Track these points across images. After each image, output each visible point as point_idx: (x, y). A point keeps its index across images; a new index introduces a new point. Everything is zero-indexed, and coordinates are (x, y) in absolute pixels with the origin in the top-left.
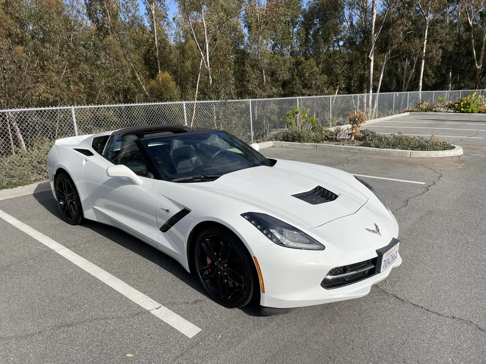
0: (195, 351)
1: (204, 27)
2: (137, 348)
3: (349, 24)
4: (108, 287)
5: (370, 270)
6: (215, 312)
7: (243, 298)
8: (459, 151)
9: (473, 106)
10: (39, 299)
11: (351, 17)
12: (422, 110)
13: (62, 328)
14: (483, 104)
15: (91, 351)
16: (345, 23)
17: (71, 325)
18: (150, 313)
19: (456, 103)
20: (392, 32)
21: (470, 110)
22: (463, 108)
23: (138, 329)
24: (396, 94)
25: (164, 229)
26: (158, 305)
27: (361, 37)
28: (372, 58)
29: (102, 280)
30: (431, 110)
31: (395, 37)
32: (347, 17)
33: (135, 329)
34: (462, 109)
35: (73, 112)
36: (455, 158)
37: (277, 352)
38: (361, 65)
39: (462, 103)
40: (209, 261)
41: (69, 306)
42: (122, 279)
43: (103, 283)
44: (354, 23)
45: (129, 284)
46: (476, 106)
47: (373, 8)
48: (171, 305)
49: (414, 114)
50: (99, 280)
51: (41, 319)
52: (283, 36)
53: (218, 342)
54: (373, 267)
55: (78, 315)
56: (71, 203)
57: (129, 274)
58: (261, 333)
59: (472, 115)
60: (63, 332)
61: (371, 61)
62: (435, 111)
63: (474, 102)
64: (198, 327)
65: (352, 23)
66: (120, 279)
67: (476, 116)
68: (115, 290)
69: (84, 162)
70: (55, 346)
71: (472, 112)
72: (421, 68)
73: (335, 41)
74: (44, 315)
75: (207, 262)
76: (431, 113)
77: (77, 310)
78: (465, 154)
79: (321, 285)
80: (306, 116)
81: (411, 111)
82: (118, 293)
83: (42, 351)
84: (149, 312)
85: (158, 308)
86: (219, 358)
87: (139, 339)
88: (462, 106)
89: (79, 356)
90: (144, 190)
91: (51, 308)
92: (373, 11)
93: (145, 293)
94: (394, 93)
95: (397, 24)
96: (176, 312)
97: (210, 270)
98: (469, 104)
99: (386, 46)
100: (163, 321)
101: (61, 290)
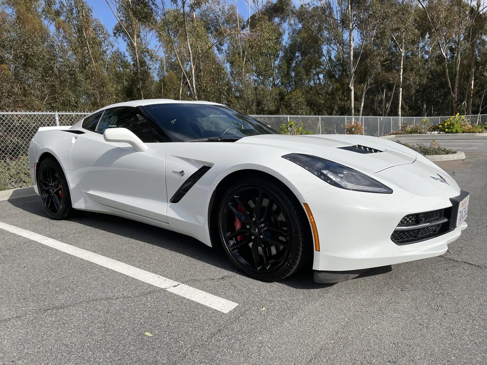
0: (236, 327)
1: (190, 53)
2: (156, 327)
3: (327, 58)
4: (107, 269)
5: (443, 223)
6: (250, 286)
7: (289, 262)
8: (461, 156)
9: (457, 127)
10: (17, 284)
11: (329, 52)
12: (408, 133)
13: (48, 311)
14: (466, 124)
15: (91, 334)
16: (324, 58)
17: (62, 307)
18: (167, 291)
19: (440, 125)
20: (370, 62)
21: (454, 131)
22: (447, 128)
23: (153, 307)
24: (380, 118)
25: (176, 199)
26: (176, 283)
27: (339, 70)
28: (352, 88)
29: (98, 264)
30: (416, 132)
31: (373, 67)
32: (325, 52)
33: (150, 307)
34: (447, 130)
35: (57, 118)
36: (460, 161)
37: (347, 323)
38: (342, 97)
39: (446, 124)
40: (238, 226)
41: (58, 289)
42: (125, 262)
43: (100, 266)
44: (333, 57)
45: (134, 265)
46: (460, 126)
47: (350, 40)
48: (193, 282)
49: (400, 136)
50: (94, 264)
51: (20, 303)
52: (265, 68)
53: (265, 315)
54: (446, 220)
55: (70, 297)
56: (57, 193)
57: (133, 257)
58: (317, 304)
59: (457, 135)
60: (51, 315)
61: (351, 90)
62: (420, 133)
63: (457, 123)
64: (233, 301)
65: (330, 57)
66: (122, 261)
67: (460, 135)
68: (117, 272)
69: (74, 141)
70: (39, 331)
71: (457, 132)
72: (399, 97)
73: (315, 74)
74: (24, 299)
75: (235, 228)
76: (416, 135)
77: (69, 292)
78: (467, 158)
79: (391, 239)
80: (300, 130)
81: (396, 134)
82: (121, 274)
83: (21, 336)
84: (164, 290)
85: (176, 286)
86: (272, 332)
87: (157, 317)
88: (446, 127)
89: (74, 340)
90: (150, 155)
91: (33, 292)
92: (350, 43)
93: (156, 273)
94: (379, 117)
95: (374, 55)
96: (200, 289)
97: (239, 238)
98: (453, 125)
99: (365, 76)
100: (185, 298)
101: (47, 274)
